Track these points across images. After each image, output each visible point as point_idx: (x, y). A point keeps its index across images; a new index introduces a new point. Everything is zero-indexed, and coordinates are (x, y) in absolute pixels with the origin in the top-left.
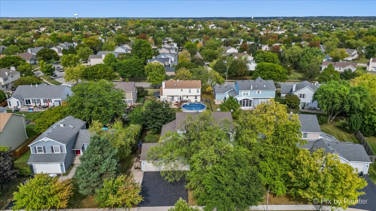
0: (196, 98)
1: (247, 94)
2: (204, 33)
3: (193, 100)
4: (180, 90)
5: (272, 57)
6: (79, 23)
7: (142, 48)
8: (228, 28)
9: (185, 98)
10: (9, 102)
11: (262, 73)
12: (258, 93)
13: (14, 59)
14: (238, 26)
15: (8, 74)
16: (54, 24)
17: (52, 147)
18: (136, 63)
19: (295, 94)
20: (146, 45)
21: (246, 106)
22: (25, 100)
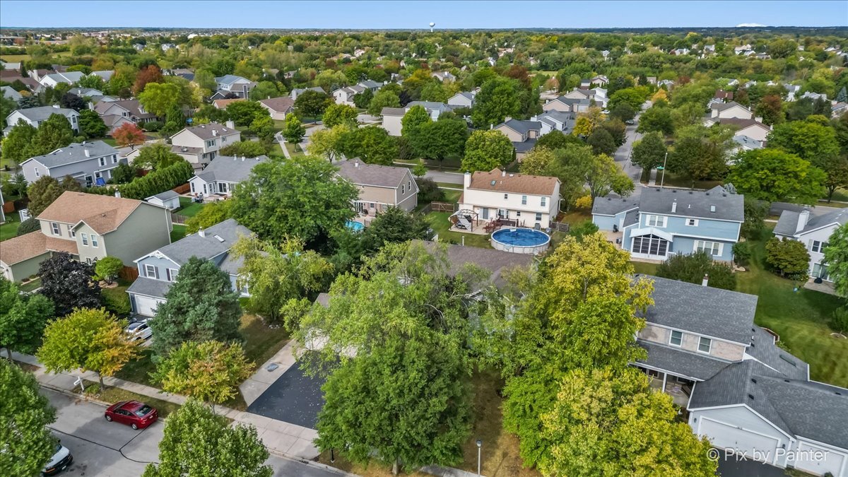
0: (537, 219)
1: (660, 223)
2: (711, 67)
3: (529, 221)
4: (503, 195)
5: (813, 136)
6: (429, 41)
7: (494, 97)
8: (787, 54)
9: (513, 216)
10: (193, 184)
11: (747, 176)
12: (690, 224)
13: (249, 107)
14: (821, 50)
15: (217, 135)
16: (382, 43)
17: (168, 270)
18: (448, 130)
19: (800, 238)
20: (505, 90)
21: (651, 253)
22: (218, 183)
